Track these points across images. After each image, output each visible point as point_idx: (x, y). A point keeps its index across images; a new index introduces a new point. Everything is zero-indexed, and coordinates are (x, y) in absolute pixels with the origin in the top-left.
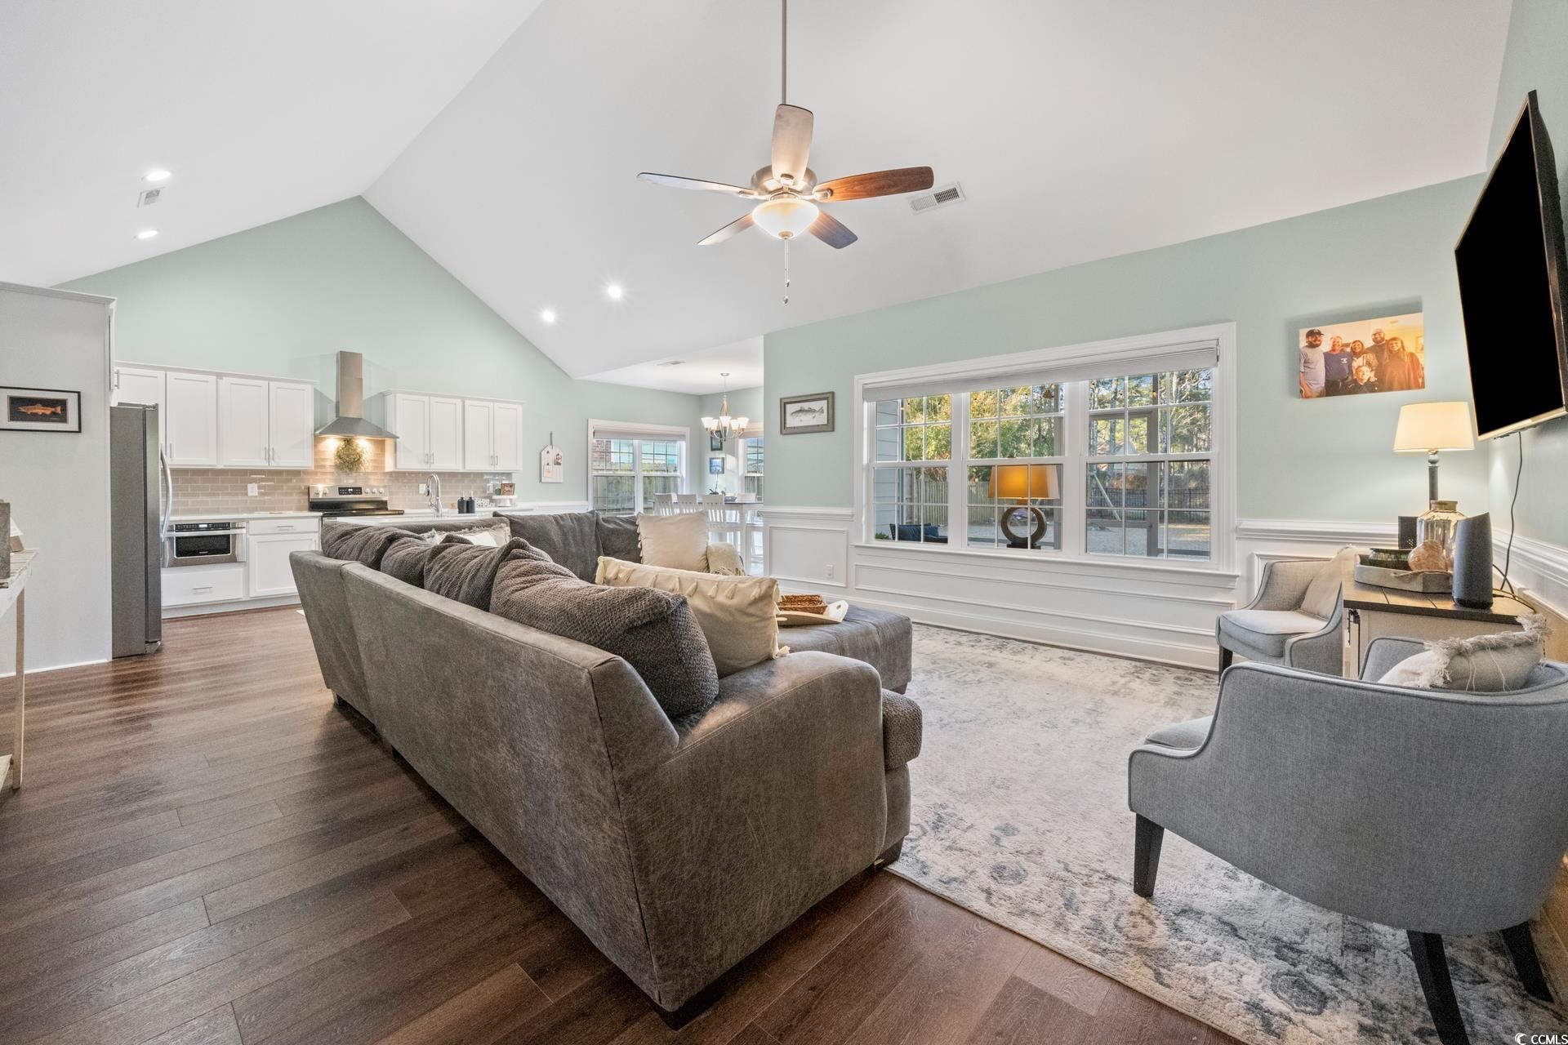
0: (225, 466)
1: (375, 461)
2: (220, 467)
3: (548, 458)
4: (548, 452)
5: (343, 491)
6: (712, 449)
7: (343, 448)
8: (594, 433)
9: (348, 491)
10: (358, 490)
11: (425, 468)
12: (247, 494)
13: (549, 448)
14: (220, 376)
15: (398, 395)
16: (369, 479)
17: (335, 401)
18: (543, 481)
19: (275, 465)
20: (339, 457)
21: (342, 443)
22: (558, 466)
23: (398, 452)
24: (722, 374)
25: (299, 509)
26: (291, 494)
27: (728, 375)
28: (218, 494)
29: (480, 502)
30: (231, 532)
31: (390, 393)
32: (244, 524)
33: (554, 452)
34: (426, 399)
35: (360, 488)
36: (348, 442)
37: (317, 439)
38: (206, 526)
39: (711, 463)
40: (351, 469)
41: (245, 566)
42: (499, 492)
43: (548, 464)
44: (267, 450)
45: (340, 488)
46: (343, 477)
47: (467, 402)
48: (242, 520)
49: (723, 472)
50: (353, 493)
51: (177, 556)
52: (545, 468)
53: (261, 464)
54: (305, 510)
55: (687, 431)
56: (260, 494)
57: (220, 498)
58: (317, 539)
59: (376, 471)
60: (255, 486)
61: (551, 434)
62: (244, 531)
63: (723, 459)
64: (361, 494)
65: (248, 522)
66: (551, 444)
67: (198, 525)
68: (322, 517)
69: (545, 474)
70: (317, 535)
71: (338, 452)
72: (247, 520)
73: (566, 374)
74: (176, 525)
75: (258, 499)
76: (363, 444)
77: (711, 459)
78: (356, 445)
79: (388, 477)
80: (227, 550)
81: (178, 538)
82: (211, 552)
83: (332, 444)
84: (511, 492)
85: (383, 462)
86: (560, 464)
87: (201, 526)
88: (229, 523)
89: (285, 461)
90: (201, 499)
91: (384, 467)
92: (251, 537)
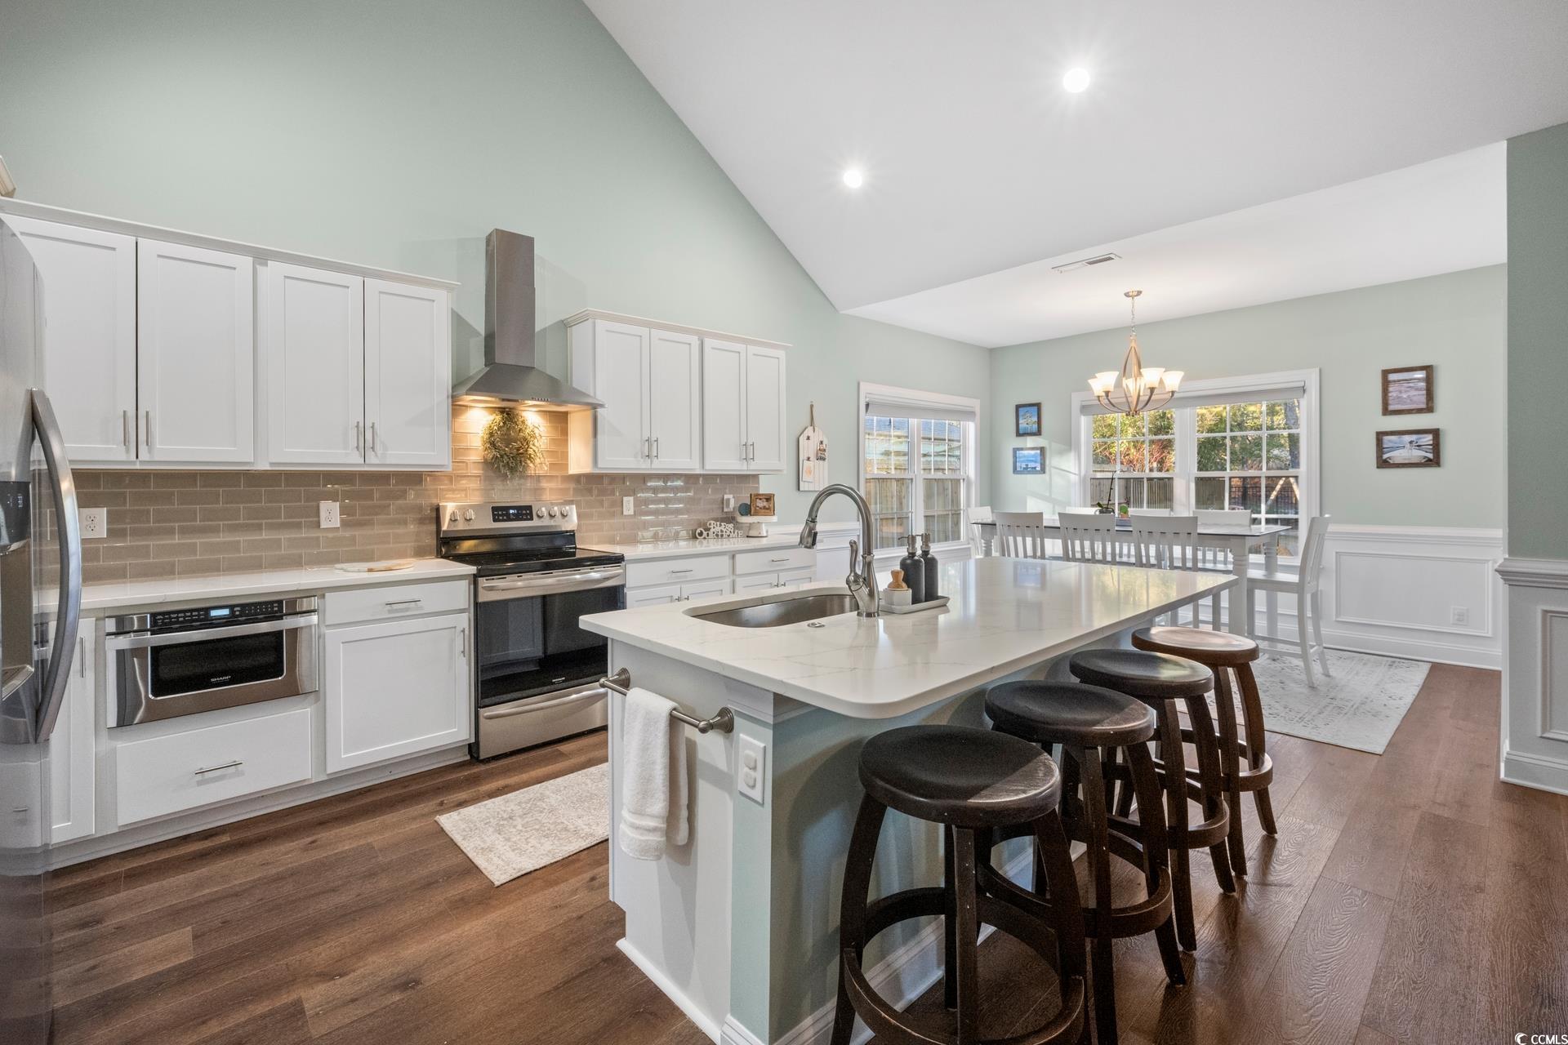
0: (272, 464)
1: (551, 453)
2: (263, 466)
3: (808, 448)
4: (808, 438)
5: (500, 513)
6: (1019, 434)
7: (500, 428)
8: (867, 405)
9: (508, 515)
10: (525, 512)
11: (643, 466)
12: (318, 524)
13: (809, 431)
14: (261, 257)
15: (598, 322)
16: (543, 489)
17: (482, 332)
18: (801, 489)
19: (377, 461)
20: (493, 444)
21: (498, 418)
22: (821, 462)
23: (599, 437)
24: (1127, 295)
25: (420, 553)
26: (405, 523)
27: (1139, 293)
28: (259, 527)
29: (718, 529)
30: (287, 623)
31: (582, 319)
32: (314, 603)
33: (816, 438)
34: (644, 331)
35: (530, 508)
36: (509, 415)
37: (456, 409)
38: (226, 612)
39: (1015, 456)
40: (513, 470)
41: (317, 700)
42: (746, 510)
43: (808, 459)
44: (361, 430)
45: (494, 509)
46: (499, 485)
47: (708, 342)
48: (310, 593)
49: (1043, 471)
50: (518, 518)
51: (155, 694)
52: (806, 465)
53: (345, 457)
54: (430, 554)
55: (975, 404)
56: (344, 524)
57: (264, 535)
58: (466, 626)
59: (554, 473)
60: (335, 507)
61: (812, 406)
62: (314, 618)
63: (1042, 450)
64: (532, 519)
65: (323, 596)
66: (812, 423)
67: (207, 610)
68: (475, 577)
69: (805, 477)
70: (465, 616)
71: (491, 434)
72: (320, 592)
73: (831, 304)
74: (154, 615)
75: (340, 533)
76: (532, 417)
77: (1015, 450)
78: (523, 422)
79: (572, 486)
80: (275, 669)
81: (156, 650)
82: (239, 676)
83: (479, 418)
84: (769, 510)
85: (565, 455)
86: (824, 459)
87: (214, 613)
88: (280, 602)
89: (394, 456)
90: (223, 538)
91: (566, 465)
92: (328, 632)
